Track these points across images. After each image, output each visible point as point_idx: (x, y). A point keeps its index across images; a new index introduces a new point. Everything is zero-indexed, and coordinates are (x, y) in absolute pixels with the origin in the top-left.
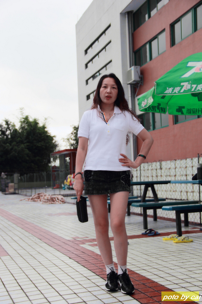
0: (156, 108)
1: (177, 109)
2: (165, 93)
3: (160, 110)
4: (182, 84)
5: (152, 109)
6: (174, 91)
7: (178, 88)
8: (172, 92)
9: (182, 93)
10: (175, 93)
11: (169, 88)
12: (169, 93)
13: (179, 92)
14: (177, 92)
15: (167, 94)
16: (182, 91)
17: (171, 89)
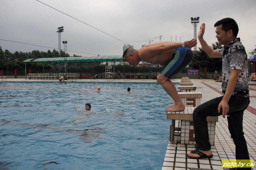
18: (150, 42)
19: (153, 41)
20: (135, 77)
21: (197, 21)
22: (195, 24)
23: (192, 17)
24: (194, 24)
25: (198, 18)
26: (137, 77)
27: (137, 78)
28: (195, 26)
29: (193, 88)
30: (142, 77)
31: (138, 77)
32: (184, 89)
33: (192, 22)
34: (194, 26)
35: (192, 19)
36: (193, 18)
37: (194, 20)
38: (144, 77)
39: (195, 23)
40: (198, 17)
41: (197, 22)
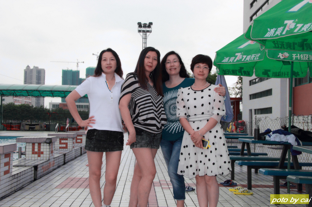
0: (237, 72)
1: (263, 72)
2: (222, 62)
3: (243, 73)
4: (236, 54)
5: (231, 72)
6: (230, 60)
7: (233, 57)
8: (228, 61)
9: (235, 62)
10: (230, 62)
11: (226, 58)
12: (226, 62)
13: (233, 61)
14: (232, 62)
15: (224, 63)
16: (235, 61)
17: (227, 59)
18: (78, 64)
19: (83, 62)
20: (23, 126)
21: (148, 29)
22: (145, 34)
23: (139, 22)
24: (143, 34)
25: (151, 24)
26: (27, 127)
27: (28, 129)
28: (145, 39)
29: (45, 140)
30: (37, 127)
31: (30, 128)
32: (29, 143)
33: (140, 31)
34: (143, 38)
35: (140, 25)
36: (142, 23)
37: (144, 27)
38: (41, 127)
39: (145, 32)
40: (151, 22)
41: (148, 31)
